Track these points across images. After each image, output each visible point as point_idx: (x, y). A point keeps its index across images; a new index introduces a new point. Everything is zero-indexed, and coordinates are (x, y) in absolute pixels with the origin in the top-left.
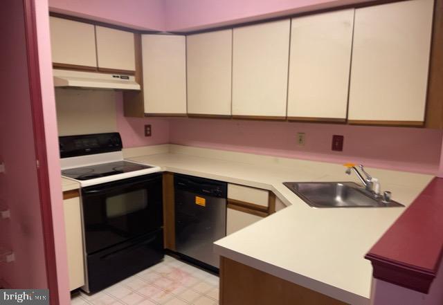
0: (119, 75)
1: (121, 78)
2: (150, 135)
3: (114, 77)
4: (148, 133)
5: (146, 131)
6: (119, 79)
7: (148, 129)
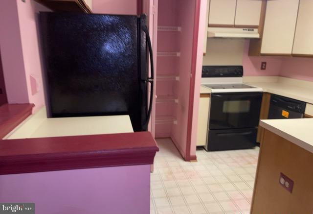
0: (247, 29)
1: (248, 30)
2: (265, 69)
3: (244, 30)
4: (264, 67)
5: (262, 66)
6: (247, 31)
7: (264, 65)
